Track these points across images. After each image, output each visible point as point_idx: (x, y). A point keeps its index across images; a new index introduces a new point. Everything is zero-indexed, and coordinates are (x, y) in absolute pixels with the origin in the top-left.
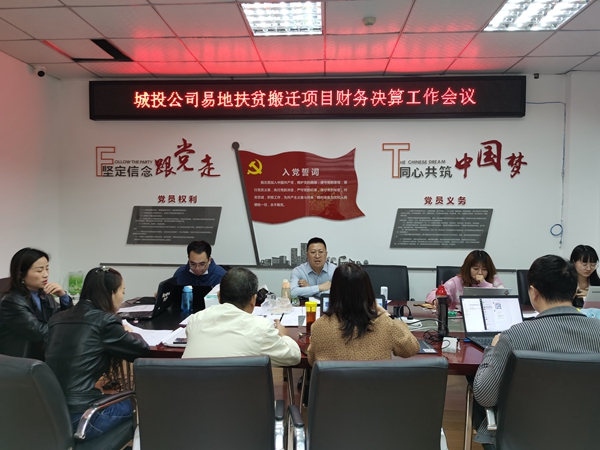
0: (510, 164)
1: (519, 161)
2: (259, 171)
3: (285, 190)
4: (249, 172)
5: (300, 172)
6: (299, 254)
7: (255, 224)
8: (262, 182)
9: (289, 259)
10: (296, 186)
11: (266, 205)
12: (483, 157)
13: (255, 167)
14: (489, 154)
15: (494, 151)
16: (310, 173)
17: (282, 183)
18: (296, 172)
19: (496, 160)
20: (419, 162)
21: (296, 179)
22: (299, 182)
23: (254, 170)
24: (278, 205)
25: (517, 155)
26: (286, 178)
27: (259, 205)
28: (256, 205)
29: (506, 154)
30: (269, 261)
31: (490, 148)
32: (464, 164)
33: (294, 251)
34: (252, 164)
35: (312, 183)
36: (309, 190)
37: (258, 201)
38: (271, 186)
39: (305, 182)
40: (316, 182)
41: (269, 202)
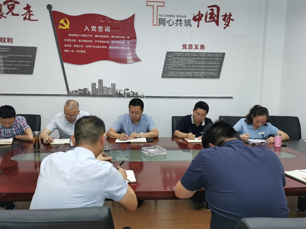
0: (224, 19)
1: (229, 18)
2: (67, 27)
3: (86, 41)
4: (60, 27)
5: (97, 29)
6: (97, 87)
7: (65, 65)
8: (70, 35)
9: (90, 90)
10: (94, 39)
11: (73, 51)
12: (209, 16)
13: (64, 24)
14: (212, 14)
15: (215, 12)
16: (104, 30)
17: (84, 36)
18: (94, 28)
19: (216, 18)
20: (170, 16)
21: (94, 33)
22: (96, 36)
23: (64, 26)
24: (82, 51)
25: (228, 14)
26: (87, 33)
27: (68, 51)
28: (65, 51)
29: (222, 13)
30: (76, 91)
31: (213, 10)
32: (198, 18)
33: (94, 85)
34: (62, 21)
35: (105, 36)
36: (103, 42)
37: (67, 48)
38: (77, 38)
39: (101, 36)
40: (108, 37)
41: (76, 49)
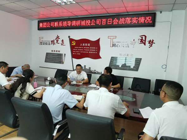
0: (149, 43)
1: (152, 42)
3: (81, 50)
4: (72, 44)
7: (73, 59)
8: (75, 47)
12: (140, 41)
13: (74, 43)
14: (142, 40)
15: (144, 39)
17: (80, 48)
18: (84, 44)
19: (144, 42)
20: (119, 42)
21: (84, 47)
24: (79, 54)
25: (152, 40)
26: (81, 46)
29: (148, 40)
31: (142, 38)
35: (88, 48)
36: (87, 50)
37: (74, 53)
38: (77, 49)
39: (86, 48)
40: (89, 48)
41: (77, 53)
